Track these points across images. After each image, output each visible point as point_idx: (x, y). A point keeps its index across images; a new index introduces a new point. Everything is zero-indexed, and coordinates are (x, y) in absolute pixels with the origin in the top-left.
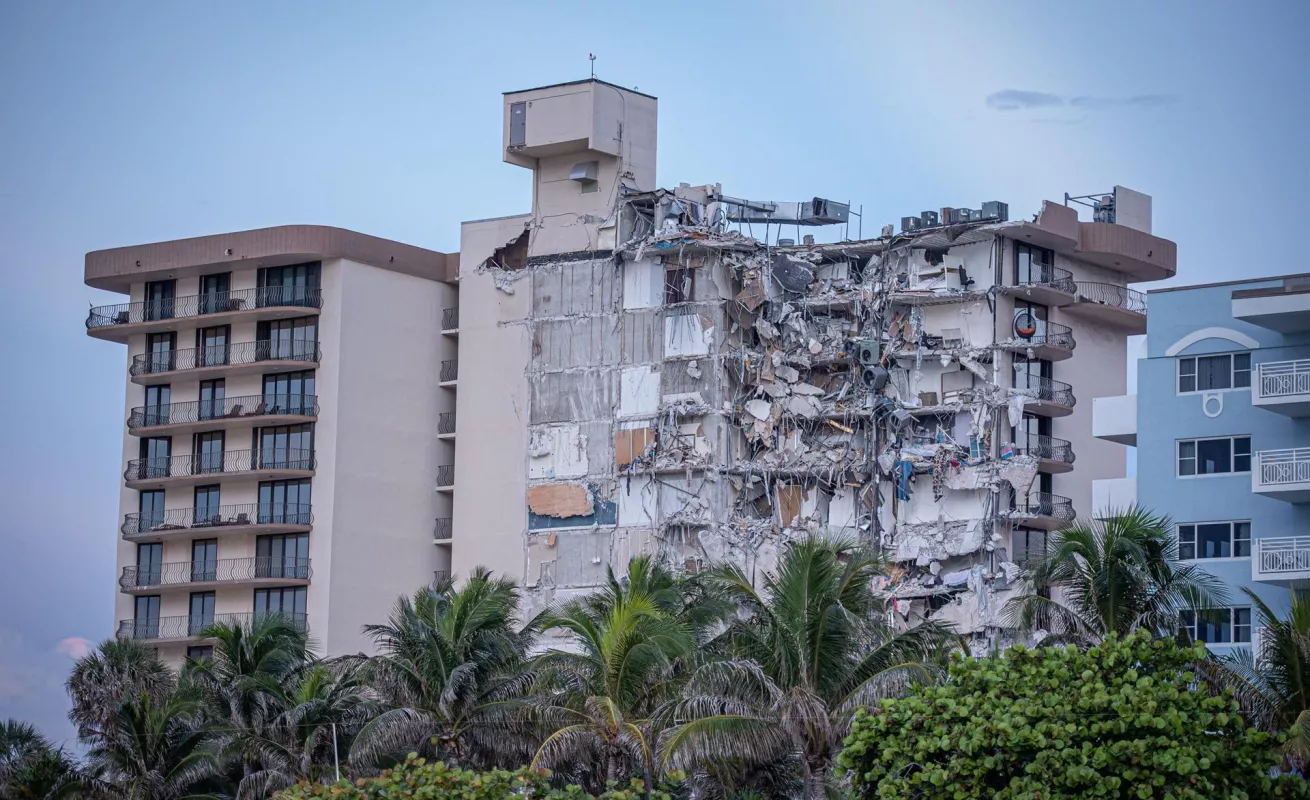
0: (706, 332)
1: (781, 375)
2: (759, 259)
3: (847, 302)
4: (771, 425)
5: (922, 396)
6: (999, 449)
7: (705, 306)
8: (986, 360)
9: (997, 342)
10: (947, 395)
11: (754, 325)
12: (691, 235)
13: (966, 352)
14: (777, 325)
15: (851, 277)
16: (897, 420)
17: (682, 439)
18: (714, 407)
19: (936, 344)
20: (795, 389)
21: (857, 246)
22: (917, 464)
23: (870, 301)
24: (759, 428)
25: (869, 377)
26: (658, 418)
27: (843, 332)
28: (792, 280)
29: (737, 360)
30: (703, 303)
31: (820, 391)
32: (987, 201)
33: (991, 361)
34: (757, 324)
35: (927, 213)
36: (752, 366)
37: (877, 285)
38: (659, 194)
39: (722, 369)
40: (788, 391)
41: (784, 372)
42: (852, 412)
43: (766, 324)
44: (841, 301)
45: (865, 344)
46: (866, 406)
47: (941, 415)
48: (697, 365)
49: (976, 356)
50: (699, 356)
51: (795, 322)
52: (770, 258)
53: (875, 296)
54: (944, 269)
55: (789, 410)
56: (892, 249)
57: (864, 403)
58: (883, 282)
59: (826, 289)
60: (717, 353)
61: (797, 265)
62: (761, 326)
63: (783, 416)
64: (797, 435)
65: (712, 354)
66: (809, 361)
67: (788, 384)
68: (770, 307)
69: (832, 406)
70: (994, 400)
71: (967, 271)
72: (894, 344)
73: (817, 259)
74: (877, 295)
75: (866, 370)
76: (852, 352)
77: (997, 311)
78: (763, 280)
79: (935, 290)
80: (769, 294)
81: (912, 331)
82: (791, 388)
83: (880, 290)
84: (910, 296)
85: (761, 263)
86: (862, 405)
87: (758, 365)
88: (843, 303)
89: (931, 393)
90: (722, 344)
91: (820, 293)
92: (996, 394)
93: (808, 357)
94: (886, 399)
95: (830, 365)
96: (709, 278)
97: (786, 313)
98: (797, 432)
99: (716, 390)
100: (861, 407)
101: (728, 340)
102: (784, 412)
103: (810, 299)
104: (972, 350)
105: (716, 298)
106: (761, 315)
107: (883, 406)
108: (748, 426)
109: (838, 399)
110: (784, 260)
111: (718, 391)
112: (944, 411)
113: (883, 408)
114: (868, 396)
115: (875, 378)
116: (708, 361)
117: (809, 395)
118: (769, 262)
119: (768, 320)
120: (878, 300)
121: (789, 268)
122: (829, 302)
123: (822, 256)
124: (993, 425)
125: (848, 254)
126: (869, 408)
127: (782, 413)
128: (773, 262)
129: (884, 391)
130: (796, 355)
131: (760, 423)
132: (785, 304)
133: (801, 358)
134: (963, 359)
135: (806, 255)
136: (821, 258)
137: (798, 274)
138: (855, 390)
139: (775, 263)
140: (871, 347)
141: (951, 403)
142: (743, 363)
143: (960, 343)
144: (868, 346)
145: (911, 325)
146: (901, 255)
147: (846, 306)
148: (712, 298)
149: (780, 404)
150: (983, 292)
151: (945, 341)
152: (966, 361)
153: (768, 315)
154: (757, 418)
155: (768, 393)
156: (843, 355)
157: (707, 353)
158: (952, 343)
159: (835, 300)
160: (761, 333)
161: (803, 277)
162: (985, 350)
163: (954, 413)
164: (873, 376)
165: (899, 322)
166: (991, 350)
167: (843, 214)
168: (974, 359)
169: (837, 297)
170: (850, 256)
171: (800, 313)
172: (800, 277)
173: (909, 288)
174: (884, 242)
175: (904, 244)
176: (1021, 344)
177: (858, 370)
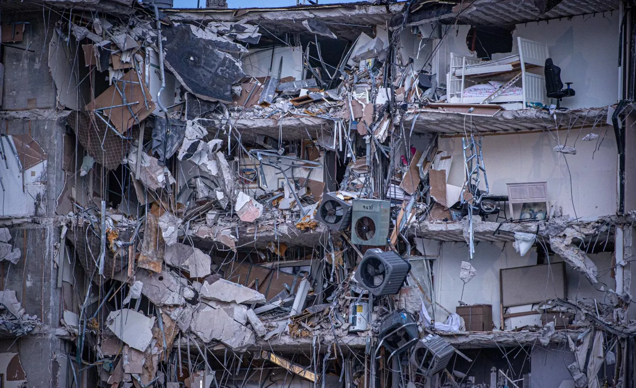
0: (28, 172)
1: (176, 263)
2: (138, 31)
3: (317, 122)
4: (155, 359)
5: (462, 310)
10: (512, 311)
11: (125, 161)
13: (560, 229)
14: (172, 164)
15: (309, 75)
16: (430, 356)
18: (47, 322)
19: (496, 212)
20: (207, 290)
21: (334, 14)
23: (369, 122)
24: (133, 365)
25: (371, 269)
27: (296, 182)
28: (204, 74)
29: (90, 231)
30: (22, 115)
31: (256, 296)
34: (132, 160)
36: (120, 243)
37: (382, 91)
39: (62, 245)
40: (189, 294)
41: (182, 256)
42: (328, 338)
43: (149, 161)
44: (303, 120)
45: (364, 207)
46: (357, 328)
47: (508, 349)
48: (10, 237)
49: (580, 237)
50: (16, 218)
51: (209, 160)
52: (160, 32)
53: (379, 112)
54: (520, 64)
55: (191, 332)
56: (410, 22)
57: (351, 321)
58: (392, 87)
59: (268, 96)
60: (52, 214)
61: (211, 48)
62: (139, 164)
63: (178, 344)
64: (201, 382)
65: (42, 216)
66: (233, 237)
67: (191, 281)
68: (159, 127)
69: (282, 325)
70: (619, 323)
71: (559, 70)
72: (413, 208)
73: (250, 37)
74: (383, 110)
75: (367, 256)
76: (336, 222)
77: (626, 150)
78: (147, 74)
79: (503, 106)
80: (157, 102)
81: (445, 184)
82: (196, 288)
83: (388, 102)
84: (445, 116)
85: (144, 40)
86: (347, 325)
87: (132, 240)
88: (310, 123)
89: (480, 306)
90: (62, 197)
91: (257, 104)
92: (623, 312)
93: (233, 229)
94: (405, 315)
95: (270, 246)
96: (37, 66)
97: (192, 142)
98: (202, 375)
99: (49, 288)
100: (344, 330)
101: (73, 189)
102: (181, 334)
103: (237, 114)
104: (570, 225)
105: (51, 105)
106: (140, 142)
107: (395, 329)
108: (111, 362)
109: (293, 313)
110: (186, 35)
111: (52, 290)
112: (515, 341)
113: (396, 333)
114: (355, 307)
115: (386, 272)
116: (34, 230)
117: (234, 302)
118: (157, 38)
119: (153, 153)
120: (384, 119)
121: (197, 52)
122: (277, 121)
123: (259, 32)
124: (618, 373)
125: (313, 29)
126: (362, 332)
127: (177, 336)
128: (165, 39)
129: (396, 301)
130: (206, 223)
131: (134, 356)
132: (189, 122)
133: (216, 229)
134: (556, 243)
135: (229, 29)
136: (259, 36)
137: (213, 66)
138: (332, 295)
139: (169, 41)
140: (375, 212)
141: (525, 327)
142: (103, 237)
143: (541, 210)
144: (369, 210)
145: (443, 172)
146: (425, 36)
147: (314, 131)
148: (43, 106)
149: (173, 321)
150: (597, 112)
151: (514, 205)
152: (562, 246)
153: (155, 144)
154: (128, 345)
155: (148, 297)
156: (308, 226)
157: (32, 214)
158: (525, 211)
159: (289, 118)
160: (137, 178)
161: (225, 70)
162: (597, 227)
163: (526, 348)
164: (381, 267)
165: (419, 165)
166: (613, 226)
168: (576, 242)
169: (296, 111)
170: (313, 34)
171: (219, 141)
172: (219, 71)
173: (445, 101)
174: (393, 9)
175: (437, 13)
177: (341, 256)
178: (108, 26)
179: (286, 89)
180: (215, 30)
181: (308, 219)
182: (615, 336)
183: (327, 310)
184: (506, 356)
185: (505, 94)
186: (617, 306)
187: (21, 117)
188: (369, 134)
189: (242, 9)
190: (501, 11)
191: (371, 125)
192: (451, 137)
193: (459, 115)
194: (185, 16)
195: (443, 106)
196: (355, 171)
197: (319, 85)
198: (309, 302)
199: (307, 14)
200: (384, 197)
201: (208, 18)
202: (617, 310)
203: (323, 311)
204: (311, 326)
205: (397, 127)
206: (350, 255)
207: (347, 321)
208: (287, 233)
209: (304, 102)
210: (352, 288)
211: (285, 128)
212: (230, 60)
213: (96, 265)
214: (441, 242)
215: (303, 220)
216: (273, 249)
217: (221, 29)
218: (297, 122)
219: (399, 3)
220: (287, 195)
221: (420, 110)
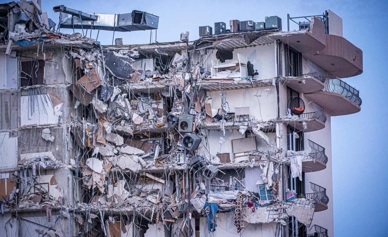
0: (55, 107)
1: (111, 140)
2: (95, 54)
3: (163, 86)
4: (104, 176)
5: (219, 155)
6: (284, 194)
7: (54, 88)
8: (270, 130)
9: (280, 117)
10: (237, 155)
11: (91, 102)
12: (48, 35)
14: (108, 102)
15: (156, 69)
16: (210, 172)
17: (38, 187)
19: (231, 118)
20: (123, 150)
21: (167, 46)
22: (222, 205)
23: (183, 86)
24: (96, 178)
25: (187, 141)
26: (19, 172)
27: (153, 109)
28: (119, 69)
29: (79, 129)
30: (52, 86)
31: (141, 152)
32: (269, 16)
33: (274, 131)
34: (93, 102)
35: (219, 23)
36: (90, 133)
37: (187, 74)
38: (11, 6)
39: (69, 134)
40: (116, 152)
41: (112, 137)
42: (170, 167)
43: (100, 102)
44: (158, 86)
45: (183, 117)
46: (180, 163)
47: (237, 169)
48: (50, 132)
49: (263, 127)
50: (52, 125)
51: (122, 101)
52: (103, 54)
53: (187, 82)
54: (239, 64)
55: (117, 166)
56: (197, 48)
57: (178, 160)
58: (191, 73)
59: (143, 77)
60: (65, 123)
61: (121, 59)
62: (96, 103)
63: (113, 170)
64: (121, 184)
65: (61, 124)
66: (132, 130)
67: (116, 146)
68: (103, 90)
69: (151, 162)
70: (279, 159)
71: (253, 65)
72: (200, 118)
73: (135, 55)
74: (188, 81)
75: (185, 136)
76: (173, 123)
77: (279, 94)
78: (98, 70)
79: (234, 79)
80: (103, 80)
81: (211, 109)
82: (118, 150)
83: (190, 78)
84: (212, 83)
85: (97, 57)
86: (177, 162)
87: (94, 132)
88: (160, 87)
89: (225, 154)
90: (68, 116)
91: (139, 80)
92: (280, 154)
93: (131, 127)
94: (200, 157)
95: (145, 133)
96: (57, 68)
97: (116, 95)
98: (121, 182)
99: (65, 150)
100: (176, 164)
101: (72, 113)
102: (113, 167)
103: (132, 84)
104: (259, 123)
105: (63, 82)
106: (96, 95)
107: (197, 163)
108: (88, 177)
109: (155, 158)
110: (112, 55)
111: (66, 151)
112: (240, 166)
113: (197, 164)
114: (180, 155)
115: (193, 142)
116: (58, 129)
117: (133, 154)
118: (102, 56)
119: (101, 99)
120: (189, 85)
121: (116, 61)
122: (147, 86)
123: (138, 53)
124: (279, 177)
125: (159, 52)
126: (183, 164)
127: (112, 168)
128: (104, 57)
129: (196, 152)
130: (121, 125)
131: (97, 175)
132: (115, 88)
133: (125, 127)
134: (254, 129)
135: (127, 52)
136: (138, 55)
137: (123, 66)
138: (171, 151)
139: (106, 57)
140: (188, 119)
141: (243, 161)
142: (84, 131)
143: (247, 118)
144: (185, 119)
145: (209, 104)
146: (202, 54)
147: (162, 90)
148: (60, 83)
149: (110, 162)
150: (268, 81)
151: (237, 116)
152: (257, 131)
153: (102, 96)
154: (94, 171)
155: (101, 153)
156: (161, 125)
157: (58, 123)
158: (241, 118)
159: (152, 85)
160: (96, 109)
161: (127, 68)
162: (269, 123)
163: (244, 168)
164: (191, 140)
165: (201, 102)
166: (275, 123)
167: (154, 23)
168: (261, 129)
169: (154, 83)
170: (159, 54)
171: (126, 94)
172: (125, 68)
173: (211, 77)
174: (189, 44)
175: (207, 45)
176: (298, 118)
177: (173, 136)
178: (84, 52)
179: (149, 74)
180: (122, 53)
181: (161, 123)
182: (278, 163)
183: (168, 157)
184: (237, 171)
185: (234, 74)
186: (278, 152)
187: (52, 87)
188: (183, 90)
189: (132, 45)
190: (230, 44)
191: (184, 87)
192: (211, 91)
193: (217, 83)
194: (111, 48)
195: (211, 80)
196: (177, 104)
197: (160, 73)
198: (160, 154)
199: (157, 46)
200: (189, 113)
201: (120, 48)
202: (278, 154)
203: (167, 157)
204: (163, 163)
205: (194, 88)
206: (177, 136)
207: (176, 160)
208: (152, 128)
209: (157, 79)
210: (178, 148)
211: (151, 89)
212: (128, 64)
213: (82, 141)
214: (209, 130)
215: (158, 123)
216: (146, 134)
217: (124, 52)
218: (155, 87)
219: (192, 42)
220: (150, 114)
221: (202, 81)
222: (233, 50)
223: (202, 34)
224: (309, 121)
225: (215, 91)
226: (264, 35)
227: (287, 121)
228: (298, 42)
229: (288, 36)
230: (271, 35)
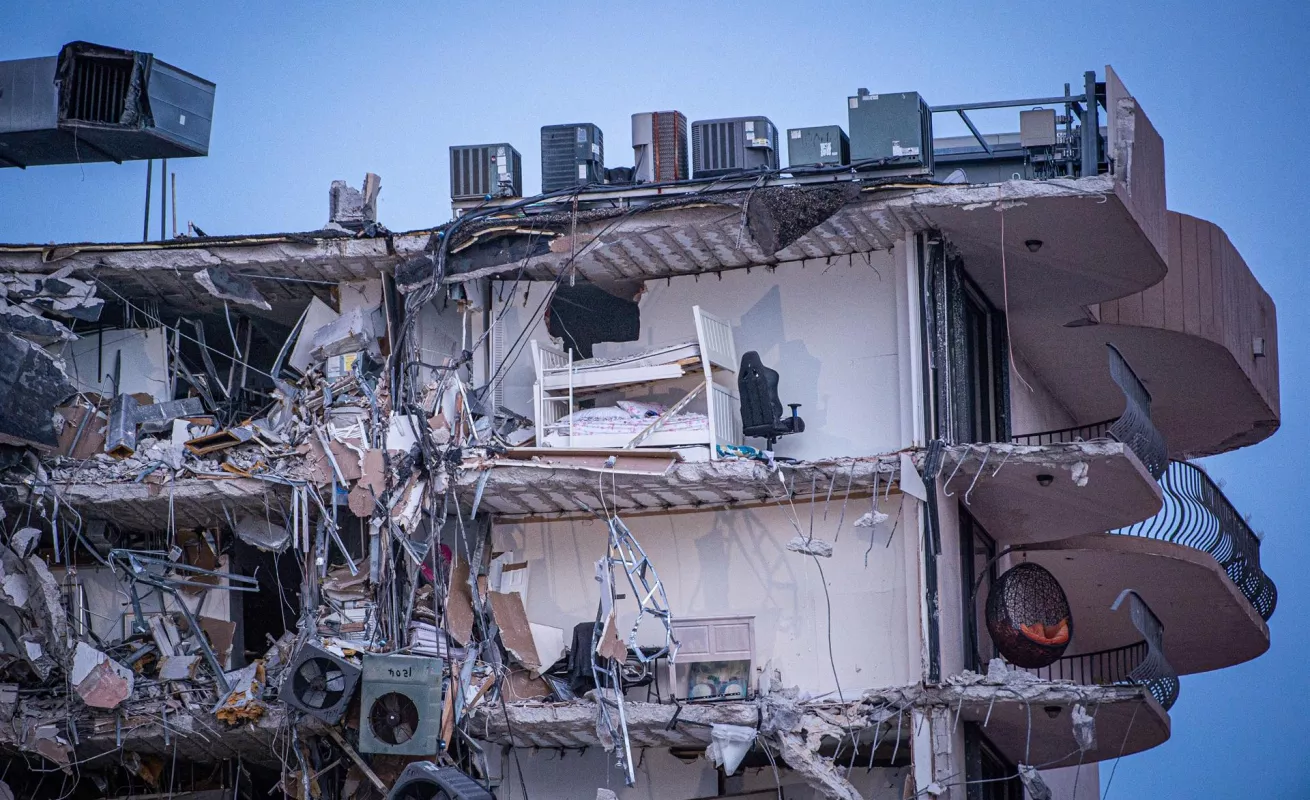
3: (252, 489)
8: (879, 754)
9: (943, 678)
13: (793, 716)
19: (646, 682)
21: (265, 258)
23: (379, 491)
33: (905, 760)
35: (571, 129)
44: (221, 486)
45: (391, 671)
49: (836, 733)
51: (6, 574)
53: (400, 467)
54: (700, 364)
56: (450, 273)
58: (419, 413)
59: (123, 434)
66: (65, 741)
71: (775, 376)
72: (476, 675)
73: (80, 307)
74: (410, 463)
75: (403, 779)
76: (325, 705)
79: (682, 452)
81: (526, 623)
83: (417, 444)
84: (547, 476)
88: (236, 493)
91: (102, 452)
93: (60, 724)
95: (130, 761)
103: (64, 475)
104: (811, 711)
120: (412, 484)
122: (158, 488)
123: (97, 296)
125: (222, 290)
133: (23, 724)
134: (791, 748)
135: (32, 288)
136: (99, 304)
137: (10, 369)
140: (418, 683)
143: (735, 678)
144: (402, 678)
145: (515, 597)
147: (250, 509)
150: (870, 467)
151: (679, 667)
152: (806, 754)
156: (245, 715)
158: (698, 679)
159: (185, 481)
161: (33, 378)
162: (869, 713)
165: (470, 582)
166: (907, 712)
167: (190, 116)
168: (826, 749)
169: (199, 467)
170: (221, 300)
171: (35, 532)
172: (23, 381)
173: (532, 442)
174: (402, 245)
175: (513, 254)
176: (1047, 687)
177: (315, 782)
180: (4, 292)
181: (242, 702)
185: (667, 427)
188: (380, 515)
189: (63, 245)
190: (636, 252)
191: (384, 495)
192: (516, 522)
193: (582, 472)
195: (543, 459)
196: (331, 595)
197: (209, 410)
199: (205, 255)
205: (440, 500)
208: (193, 732)
209: (216, 447)
211: (181, 503)
212: (41, 357)
215: (232, 703)
217: (17, 288)
218: (207, 490)
219: (416, 233)
220: (166, 649)
221: (489, 463)
222: (638, 287)
223: (467, 191)
224: (1102, 705)
225: (539, 524)
226: (861, 198)
227: (983, 703)
228: (1034, 247)
229: (1004, 206)
230: (904, 202)
